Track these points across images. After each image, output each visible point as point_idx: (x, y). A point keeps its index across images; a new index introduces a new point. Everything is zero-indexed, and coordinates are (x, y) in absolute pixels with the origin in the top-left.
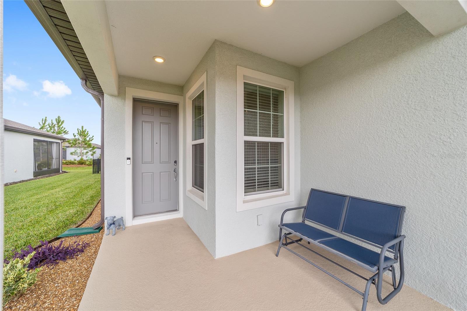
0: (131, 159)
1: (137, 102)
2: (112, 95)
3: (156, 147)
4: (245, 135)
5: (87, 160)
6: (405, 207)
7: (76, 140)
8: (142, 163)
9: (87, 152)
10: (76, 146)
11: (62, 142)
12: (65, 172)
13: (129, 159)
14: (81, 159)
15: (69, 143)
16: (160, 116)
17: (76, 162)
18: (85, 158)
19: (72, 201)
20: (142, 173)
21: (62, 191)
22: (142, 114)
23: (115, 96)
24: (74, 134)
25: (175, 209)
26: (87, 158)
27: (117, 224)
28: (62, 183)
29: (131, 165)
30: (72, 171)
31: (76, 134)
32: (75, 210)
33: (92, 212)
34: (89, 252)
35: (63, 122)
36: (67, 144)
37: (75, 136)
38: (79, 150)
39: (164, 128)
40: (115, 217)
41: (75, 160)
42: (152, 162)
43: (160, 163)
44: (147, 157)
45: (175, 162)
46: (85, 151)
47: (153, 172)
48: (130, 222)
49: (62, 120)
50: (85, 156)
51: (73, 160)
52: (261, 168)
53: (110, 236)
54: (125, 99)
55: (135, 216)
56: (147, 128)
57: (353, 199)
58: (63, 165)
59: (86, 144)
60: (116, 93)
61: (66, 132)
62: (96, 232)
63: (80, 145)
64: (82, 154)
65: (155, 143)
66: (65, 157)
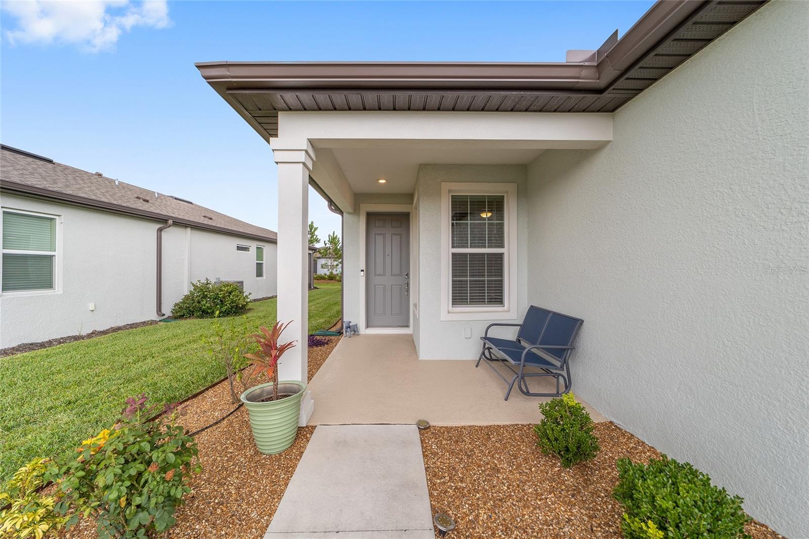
0: (364, 271)
1: (370, 216)
2: (349, 213)
3: (388, 259)
4: (453, 247)
5: (337, 275)
6: (583, 321)
7: (326, 249)
8: (375, 275)
9: (337, 265)
10: (327, 257)
11: (313, 253)
12: (316, 288)
13: (362, 271)
14: (331, 273)
15: (320, 253)
16: (392, 227)
17: (326, 277)
18: (334, 272)
19: (321, 313)
20: (375, 285)
21: (314, 305)
22: (375, 227)
23: (352, 213)
24: (325, 242)
25: (407, 325)
26: (338, 272)
27: (352, 328)
28: (313, 299)
29: (364, 277)
30: (322, 287)
31: (327, 242)
32: (324, 320)
33: (336, 323)
34: (331, 345)
35: (316, 229)
36: (318, 255)
37: (326, 244)
38: (329, 262)
39: (396, 239)
40: (350, 322)
41: (325, 275)
42: (384, 275)
43: (392, 275)
44: (380, 270)
45: (407, 275)
46: (335, 263)
47: (385, 285)
48: (363, 330)
49: (315, 226)
50: (335, 269)
51: (323, 274)
52: (474, 281)
53: (347, 338)
54: (359, 216)
55: (368, 326)
56: (379, 239)
57: (555, 314)
58: (314, 281)
59: (336, 255)
60: (352, 211)
61: (318, 241)
62: (337, 335)
63: (330, 256)
64: (333, 267)
65: (387, 255)
66: (315, 271)
